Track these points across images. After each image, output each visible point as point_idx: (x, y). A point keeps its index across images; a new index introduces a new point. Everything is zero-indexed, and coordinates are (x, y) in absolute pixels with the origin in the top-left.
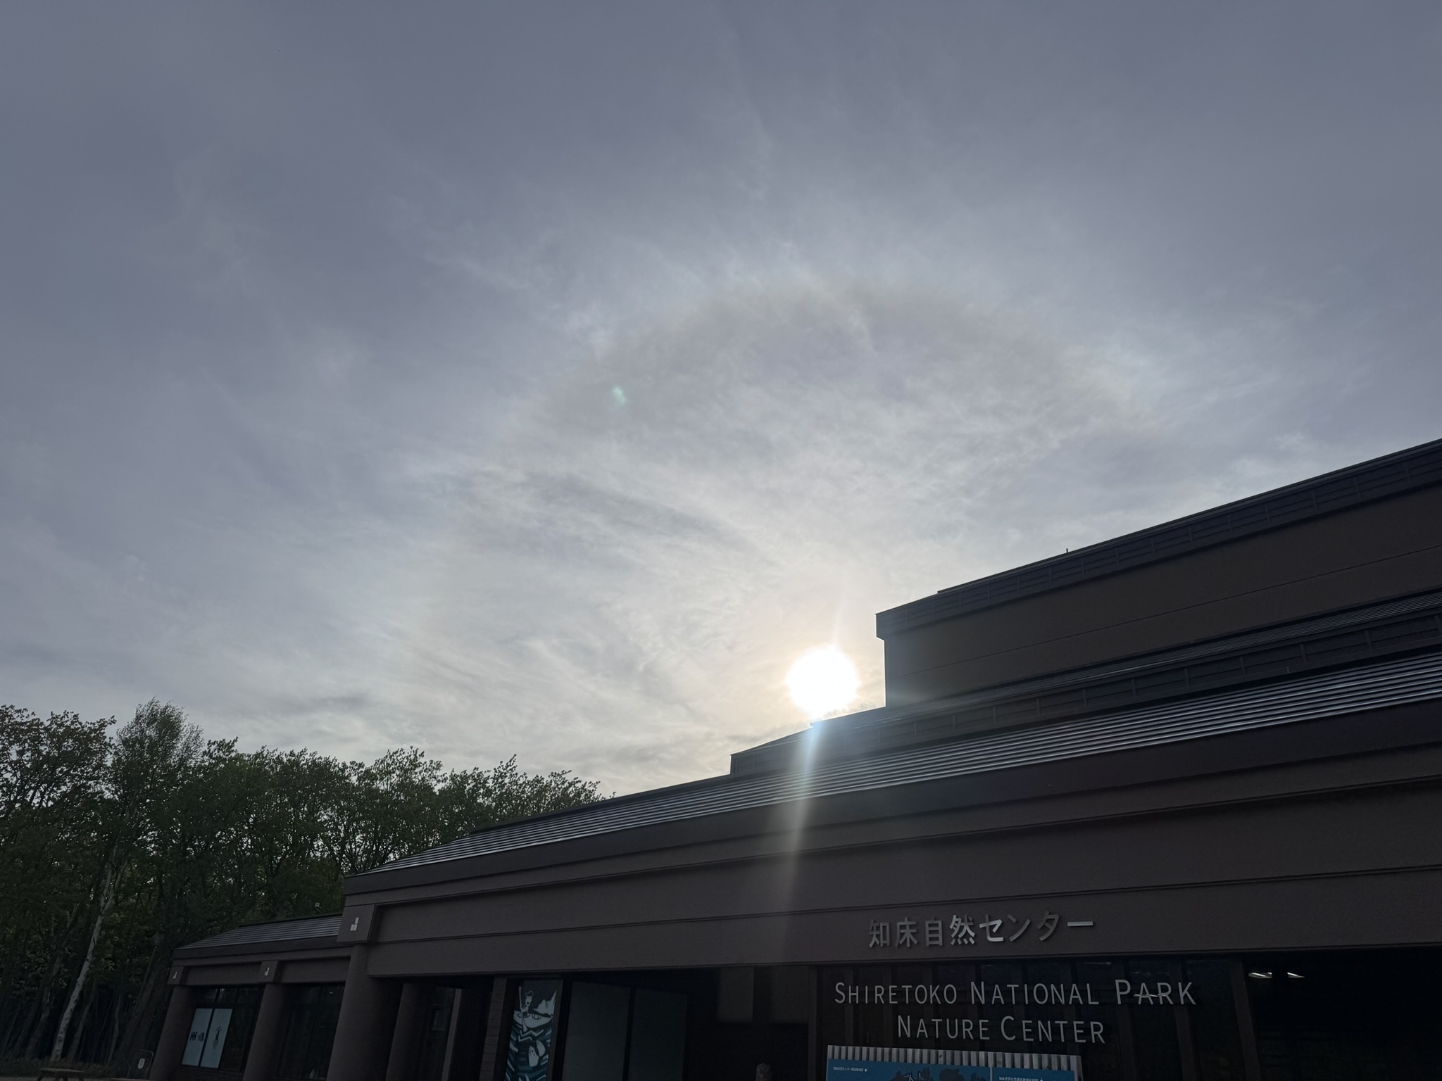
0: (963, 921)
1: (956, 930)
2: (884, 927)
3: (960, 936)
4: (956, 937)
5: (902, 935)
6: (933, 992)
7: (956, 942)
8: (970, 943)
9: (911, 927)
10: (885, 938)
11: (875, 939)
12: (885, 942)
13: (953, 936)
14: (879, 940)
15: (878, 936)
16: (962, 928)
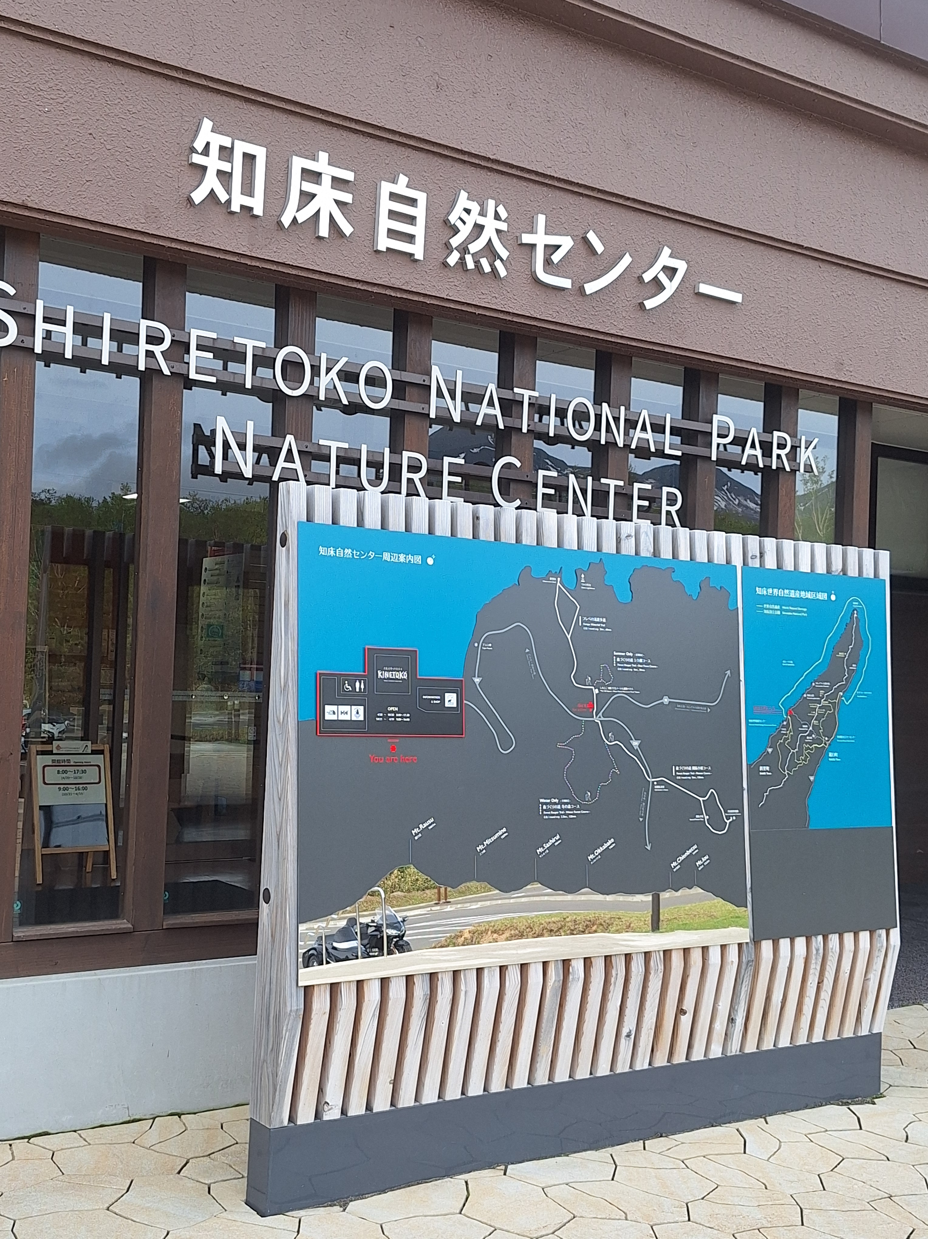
0: (483, 213)
1: (465, 231)
2: (249, 158)
3: (474, 247)
4: (464, 249)
5: (307, 197)
6: (328, 370)
7: (462, 261)
8: (494, 270)
9: (337, 182)
10: (248, 189)
11: (211, 182)
12: (247, 201)
13: (455, 241)
14: (228, 190)
15: (224, 177)
16: (479, 228)
